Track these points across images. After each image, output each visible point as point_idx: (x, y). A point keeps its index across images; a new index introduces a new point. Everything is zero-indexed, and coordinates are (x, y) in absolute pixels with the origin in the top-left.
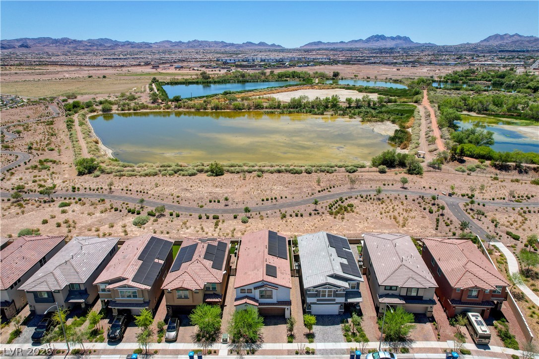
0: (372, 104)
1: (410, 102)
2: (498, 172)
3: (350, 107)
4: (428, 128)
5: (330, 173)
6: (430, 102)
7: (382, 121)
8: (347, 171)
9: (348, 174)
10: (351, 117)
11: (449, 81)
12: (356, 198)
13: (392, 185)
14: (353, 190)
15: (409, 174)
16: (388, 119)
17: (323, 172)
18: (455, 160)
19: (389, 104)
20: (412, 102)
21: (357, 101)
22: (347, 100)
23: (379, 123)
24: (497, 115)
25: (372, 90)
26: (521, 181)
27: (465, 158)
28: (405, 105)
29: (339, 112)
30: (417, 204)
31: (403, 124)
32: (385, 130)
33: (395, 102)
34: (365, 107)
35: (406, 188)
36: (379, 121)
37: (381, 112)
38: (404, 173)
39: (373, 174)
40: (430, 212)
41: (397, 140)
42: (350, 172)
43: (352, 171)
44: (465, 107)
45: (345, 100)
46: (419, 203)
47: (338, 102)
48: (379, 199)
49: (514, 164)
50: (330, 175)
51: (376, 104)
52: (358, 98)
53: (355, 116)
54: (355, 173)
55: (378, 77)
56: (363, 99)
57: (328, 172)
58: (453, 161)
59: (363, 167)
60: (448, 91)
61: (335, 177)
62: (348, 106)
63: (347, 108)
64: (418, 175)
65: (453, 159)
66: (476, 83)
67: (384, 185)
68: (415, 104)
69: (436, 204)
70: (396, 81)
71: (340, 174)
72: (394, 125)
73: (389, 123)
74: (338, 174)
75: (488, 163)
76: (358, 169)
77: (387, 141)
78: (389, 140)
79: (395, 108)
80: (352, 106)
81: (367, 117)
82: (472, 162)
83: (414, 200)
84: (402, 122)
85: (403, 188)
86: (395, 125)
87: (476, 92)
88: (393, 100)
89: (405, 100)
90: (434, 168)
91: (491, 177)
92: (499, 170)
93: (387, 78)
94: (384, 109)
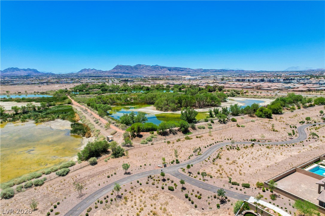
0: (37, 109)
1: (65, 104)
2: (164, 137)
3: (17, 114)
4: (93, 118)
5: (41, 185)
6: (78, 102)
7: (53, 119)
8: (60, 175)
9: (61, 178)
10: (23, 121)
11: (78, 91)
12: (96, 208)
13: (115, 174)
14: (84, 197)
15: (116, 157)
16: (58, 117)
17: (30, 187)
18: (136, 136)
19: (50, 107)
20: (66, 104)
21: (23, 108)
22: (12, 108)
23: (52, 122)
24: (122, 105)
25: (29, 100)
26: (181, 140)
27: (141, 133)
28: (63, 106)
29: (8, 119)
30: (153, 186)
31: (73, 119)
32: (60, 126)
33: (54, 105)
34: (32, 112)
35: (129, 173)
36: (51, 120)
37: (48, 114)
38: (112, 158)
39: (86, 168)
40: (169, 189)
41: (79, 132)
42: (63, 175)
43: (65, 174)
44: (102, 102)
45: (10, 109)
46: (153, 184)
47: (4, 111)
48: (119, 197)
49: (168, 130)
50: (41, 187)
51: (40, 108)
52: (23, 105)
53: (27, 120)
54: (69, 175)
55: (28, 92)
56: (27, 106)
57: (37, 185)
58: (135, 138)
59: (73, 165)
60: (83, 95)
61: (50, 188)
62: (15, 113)
63: (14, 115)
64: (123, 157)
65: (134, 136)
66: (93, 91)
67: (109, 177)
68: (70, 105)
69: (166, 179)
70: (43, 93)
71: (53, 181)
72: (64, 121)
73: (59, 120)
74: (51, 182)
75: (155, 133)
76: (70, 168)
77: (70, 134)
78: (71, 133)
79: (57, 109)
80: (19, 112)
81: (38, 119)
82: (147, 135)
83: (147, 183)
84: (71, 117)
85: (126, 173)
86: (66, 121)
87: (99, 95)
88: (52, 104)
89: (60, 103)
90: (128, 146)
91: (165, 142)
92: (164, 136)
93: (35, 92)
94: (48, 111)
